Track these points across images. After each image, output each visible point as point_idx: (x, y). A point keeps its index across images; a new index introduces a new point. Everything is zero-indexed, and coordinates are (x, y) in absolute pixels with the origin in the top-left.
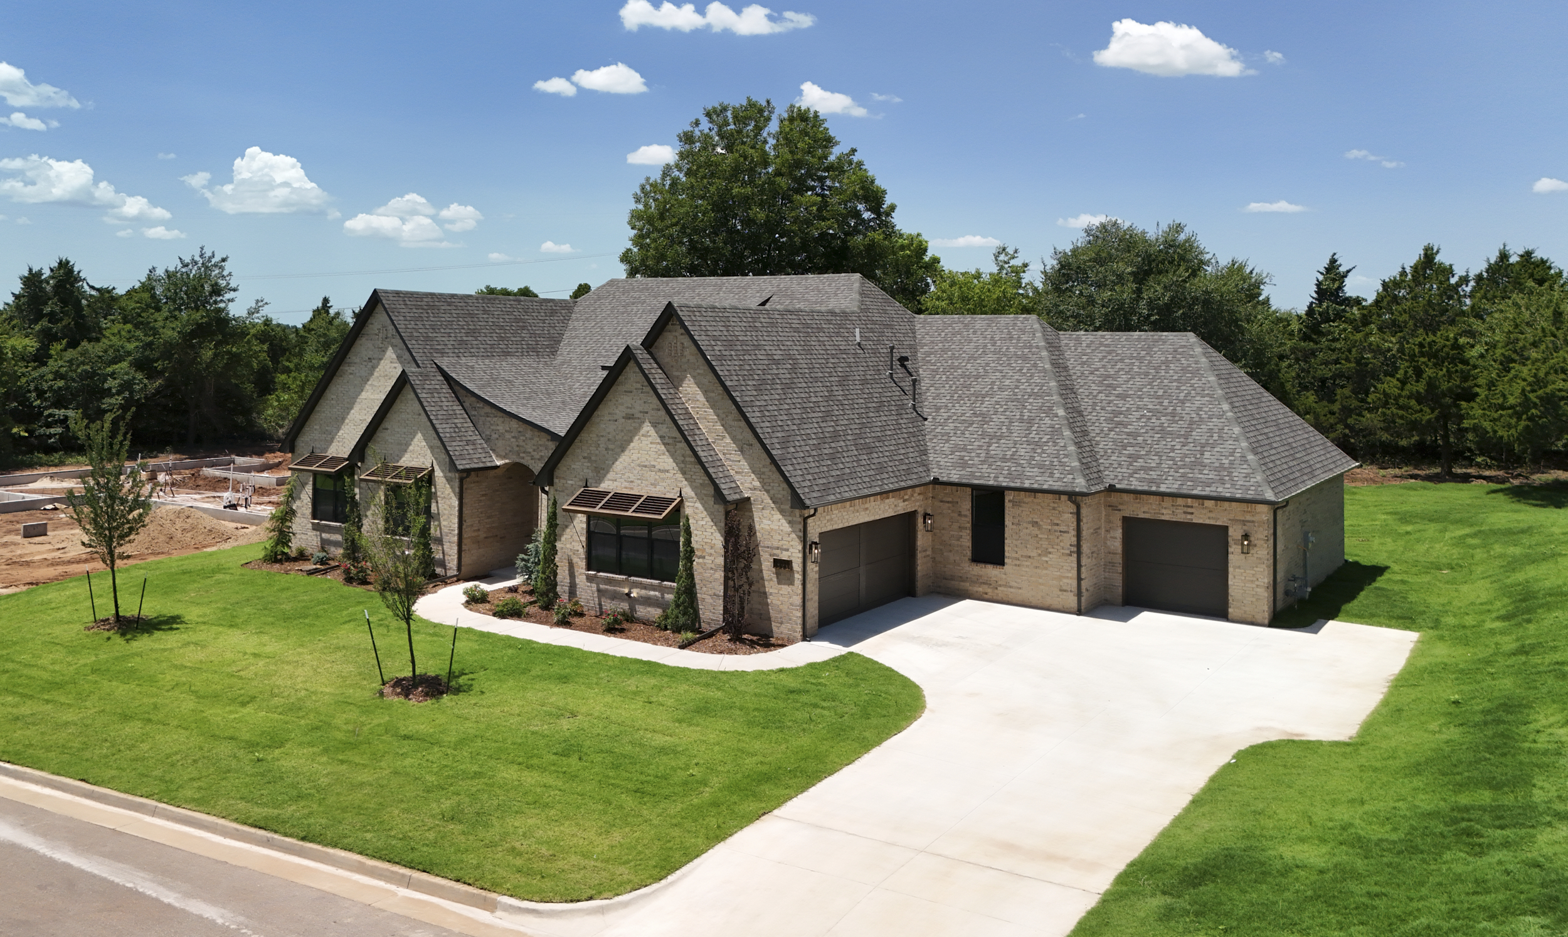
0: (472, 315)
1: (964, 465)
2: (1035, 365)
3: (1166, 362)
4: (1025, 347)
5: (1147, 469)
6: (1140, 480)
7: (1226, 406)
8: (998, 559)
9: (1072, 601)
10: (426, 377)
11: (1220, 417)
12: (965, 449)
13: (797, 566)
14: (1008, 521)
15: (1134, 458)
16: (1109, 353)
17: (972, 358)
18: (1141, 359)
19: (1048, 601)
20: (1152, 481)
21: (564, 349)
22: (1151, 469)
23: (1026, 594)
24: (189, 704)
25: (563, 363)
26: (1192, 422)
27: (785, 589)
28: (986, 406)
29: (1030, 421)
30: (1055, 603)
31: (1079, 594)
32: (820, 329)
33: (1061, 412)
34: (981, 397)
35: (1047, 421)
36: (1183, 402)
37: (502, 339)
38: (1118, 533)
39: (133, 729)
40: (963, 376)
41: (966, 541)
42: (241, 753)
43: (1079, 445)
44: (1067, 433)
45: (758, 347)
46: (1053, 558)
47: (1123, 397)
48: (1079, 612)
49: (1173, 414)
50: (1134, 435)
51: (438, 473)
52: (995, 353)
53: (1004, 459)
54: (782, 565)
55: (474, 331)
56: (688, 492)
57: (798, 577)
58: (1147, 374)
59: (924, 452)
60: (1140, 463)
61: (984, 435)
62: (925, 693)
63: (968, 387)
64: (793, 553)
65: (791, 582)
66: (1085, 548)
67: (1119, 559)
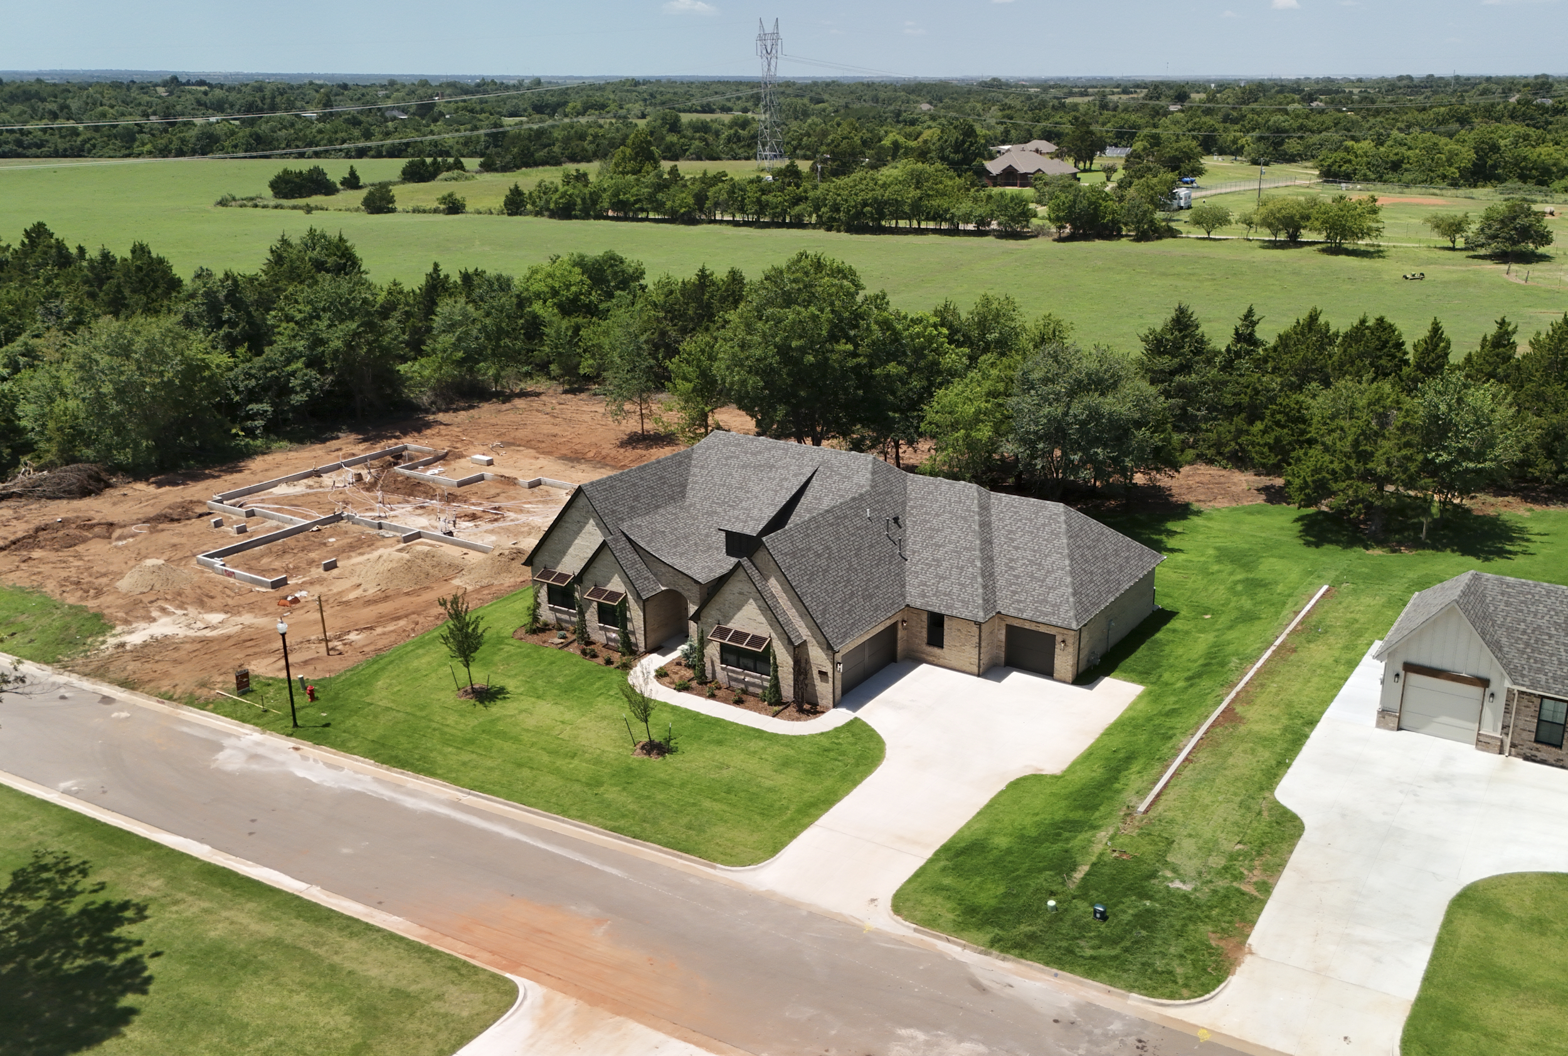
0: (634, 485)
1: (923, 596)
2: (970, 526)
3: (1044, 525)
4: (967, 510)
5: (1019, 602)
6: (1014, 609)
7: (1067, 562)
8: (941, 646)
9: (975, 669)
10: (616, 540)
11: (1063, 569)
12: (925, 585)
13: (830, 674)
14: (946, 627)
15: (1014, 593)
16: (1016, 513)
17: (937, 515)
18: (1031, 520)
19: (964, 668)
20: (1020, 610)
21: (690, 493)
22: (1021, 601)
23: (954, 663)
24: (546, 758)
25: (691, 505)
26: (1048, 572)
27: (824, 684)
28: (939, 555)
29: (962, 568)
30: (967, 669)
31: (979, 667)
32: (846, 517)
33: (979, 564)
34: (938, 546)
35: (970, 569)
36: (1046, 556)
37: (653, 496)
38: (1004, 632)
39: (526, 773)
40: (930, 529)
41: (925, 634)
42: (586, 789)
43: (985, 587)
44: (980, 580)
45: (809, 550)
46: (967, 648)
47: (1016, 548)
48: (979, 675)
49: (1040, 564)
50: (1017, 577)
51: (629, 596)
52: (950, 513)
53: (945, 594)
54: (823, 674)
55: (637, 496)
56: (773, 635)
57: (831, 680)
58: (1032, 533)
59: (903, 586)
60: (1016, 597)
61: (937, 575)
62: (887, 747)
63: (931, 537)
64: (828, 668)
65: (827, 681)
66: (983, 644)
67: (1003, 644)
